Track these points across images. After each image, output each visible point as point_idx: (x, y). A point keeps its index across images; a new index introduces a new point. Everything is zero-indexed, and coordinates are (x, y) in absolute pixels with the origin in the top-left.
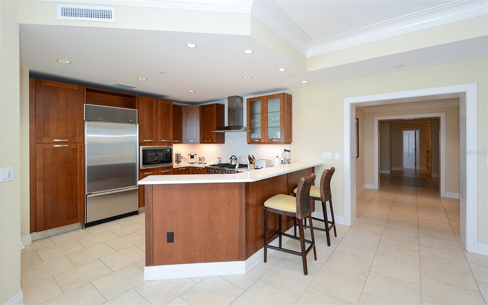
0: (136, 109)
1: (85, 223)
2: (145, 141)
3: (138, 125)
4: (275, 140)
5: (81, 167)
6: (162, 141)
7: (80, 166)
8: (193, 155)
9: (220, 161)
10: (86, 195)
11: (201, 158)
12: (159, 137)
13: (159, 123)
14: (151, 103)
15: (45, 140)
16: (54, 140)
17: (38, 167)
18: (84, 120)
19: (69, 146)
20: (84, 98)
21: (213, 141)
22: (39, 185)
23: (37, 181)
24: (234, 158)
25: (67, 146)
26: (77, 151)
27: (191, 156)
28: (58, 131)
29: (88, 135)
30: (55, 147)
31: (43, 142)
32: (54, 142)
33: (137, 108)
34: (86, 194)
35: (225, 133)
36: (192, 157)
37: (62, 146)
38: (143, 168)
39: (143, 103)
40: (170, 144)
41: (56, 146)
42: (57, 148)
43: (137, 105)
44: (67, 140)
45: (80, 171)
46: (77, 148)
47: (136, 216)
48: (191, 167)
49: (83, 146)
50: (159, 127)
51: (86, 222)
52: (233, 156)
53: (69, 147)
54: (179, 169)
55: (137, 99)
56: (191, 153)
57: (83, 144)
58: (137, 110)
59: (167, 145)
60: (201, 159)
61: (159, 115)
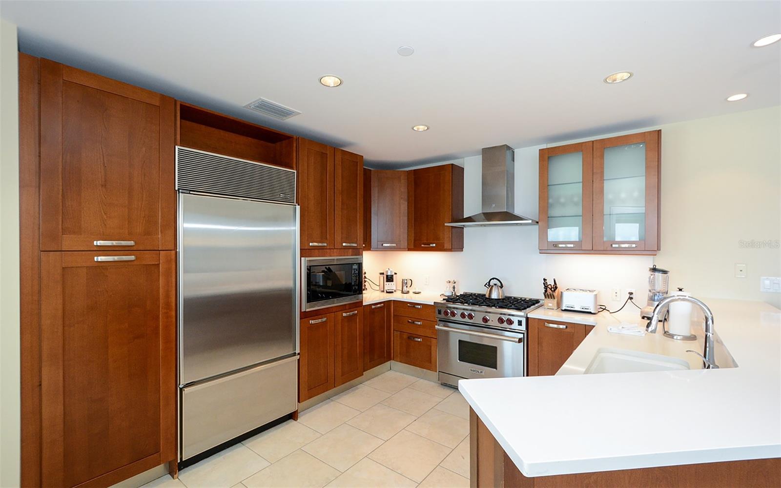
0: (292, 168)
1: (179, 461)
2: (311, 244)
3: (298, 208)
4: (617, 246)
5: (167, 316)
6: (344, 244)
7: (167, 313)
8: (392, 275)
9: (454, 288)
10: (181, 389)
11: (405, 281)
12: (338, 238)
13: (339, 204)
14: (323, 156)
15: (69, 242)
16: (95, 243)
17: (46, 322)
18: (177, 189)
19: (137, 258)
20: (175, 130)
21: (444, 247)
22: (51, 375)
23: (44, 364)
24: (495, 285)
25: (132, 258)
26: (159, 272)
27: (387, 276)
28: (105, 216)
29: (187, 225)
30: (97, 262)
31: (63, 250)
32: (96, 249)
33: (294, 166)
34: (181, 386)
35: (465, 228)
36: (390, 279)
37: (116, 258)
38: (307, 310)
39: (308, 156)
40: (358, 252)
41: (101, 259)
42: (103, 264)
43: (295, 160)
44: (132, 243)
45: (167, 327)
46: (158, 265)
47: (291, 423)
48: (392, 302)
49: (173, 257)
50: (338, 212)
51: (181, 459)
52: (493, 279)
53: (135, 263)
54: (373, 307)
55: (295, 145)
56: (387, 271)
57: (173, 252)
58: (295, 172)
59: (352, 255)
60: (406, 283)
61: (339, 186)
